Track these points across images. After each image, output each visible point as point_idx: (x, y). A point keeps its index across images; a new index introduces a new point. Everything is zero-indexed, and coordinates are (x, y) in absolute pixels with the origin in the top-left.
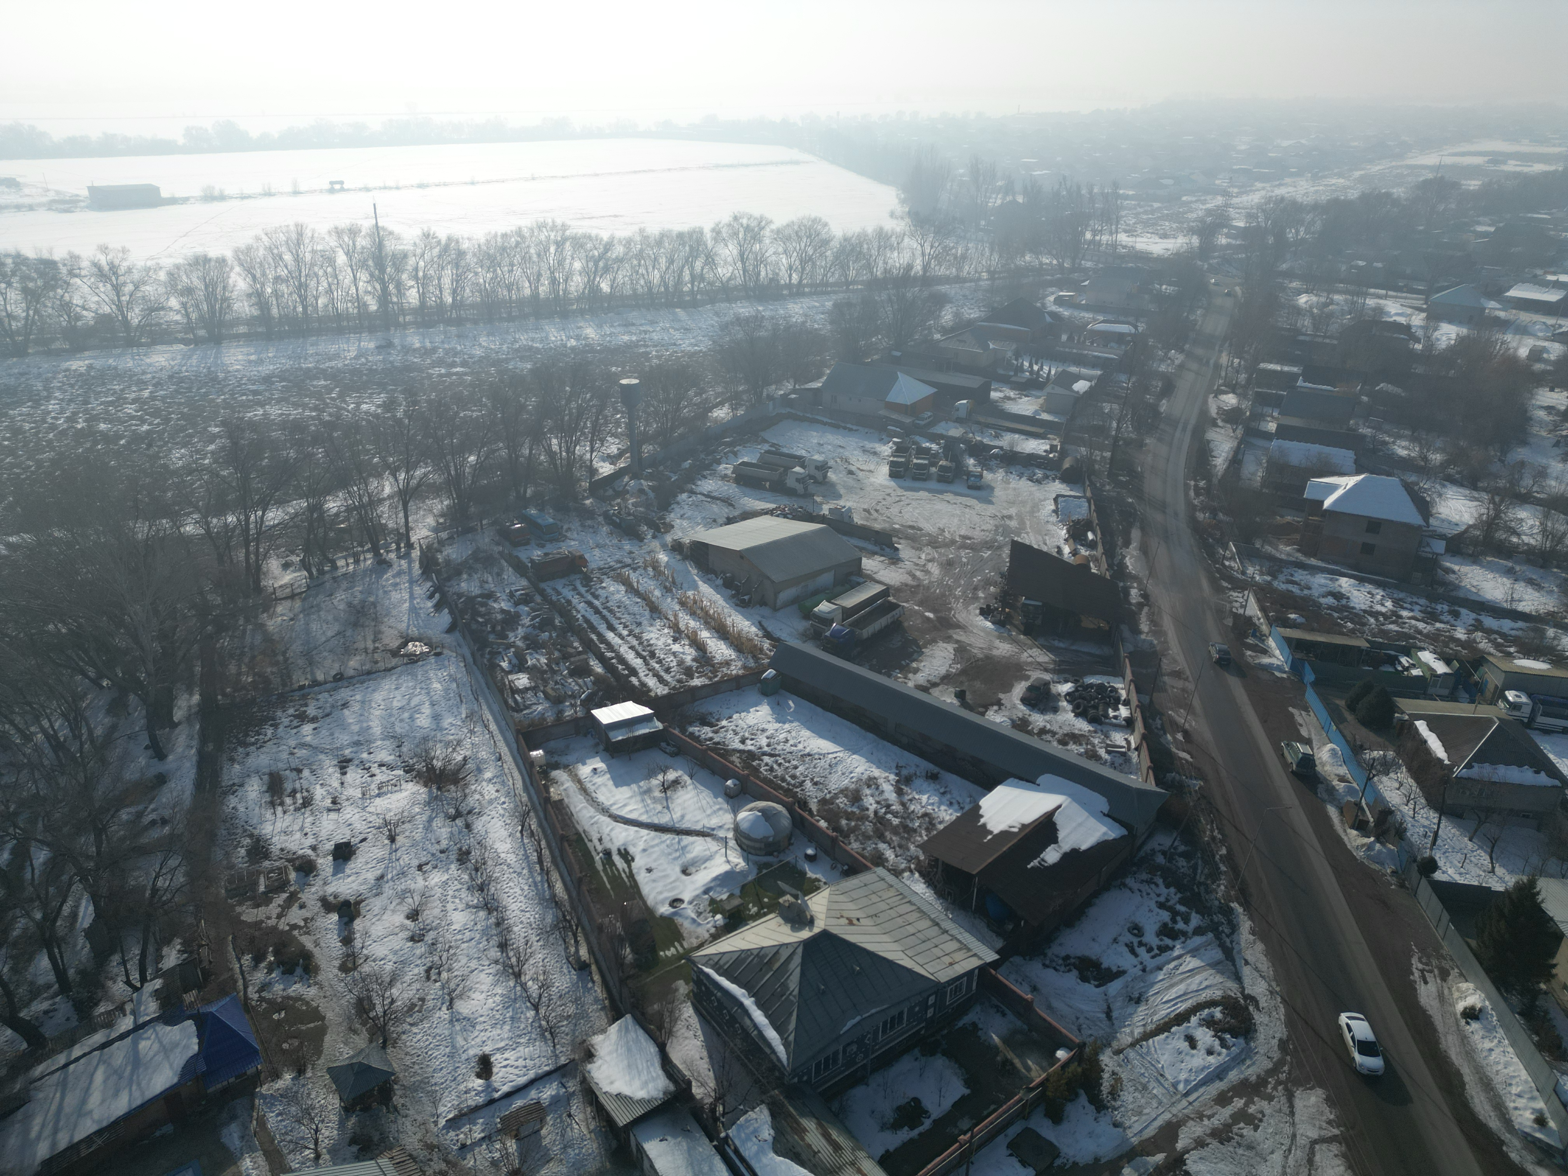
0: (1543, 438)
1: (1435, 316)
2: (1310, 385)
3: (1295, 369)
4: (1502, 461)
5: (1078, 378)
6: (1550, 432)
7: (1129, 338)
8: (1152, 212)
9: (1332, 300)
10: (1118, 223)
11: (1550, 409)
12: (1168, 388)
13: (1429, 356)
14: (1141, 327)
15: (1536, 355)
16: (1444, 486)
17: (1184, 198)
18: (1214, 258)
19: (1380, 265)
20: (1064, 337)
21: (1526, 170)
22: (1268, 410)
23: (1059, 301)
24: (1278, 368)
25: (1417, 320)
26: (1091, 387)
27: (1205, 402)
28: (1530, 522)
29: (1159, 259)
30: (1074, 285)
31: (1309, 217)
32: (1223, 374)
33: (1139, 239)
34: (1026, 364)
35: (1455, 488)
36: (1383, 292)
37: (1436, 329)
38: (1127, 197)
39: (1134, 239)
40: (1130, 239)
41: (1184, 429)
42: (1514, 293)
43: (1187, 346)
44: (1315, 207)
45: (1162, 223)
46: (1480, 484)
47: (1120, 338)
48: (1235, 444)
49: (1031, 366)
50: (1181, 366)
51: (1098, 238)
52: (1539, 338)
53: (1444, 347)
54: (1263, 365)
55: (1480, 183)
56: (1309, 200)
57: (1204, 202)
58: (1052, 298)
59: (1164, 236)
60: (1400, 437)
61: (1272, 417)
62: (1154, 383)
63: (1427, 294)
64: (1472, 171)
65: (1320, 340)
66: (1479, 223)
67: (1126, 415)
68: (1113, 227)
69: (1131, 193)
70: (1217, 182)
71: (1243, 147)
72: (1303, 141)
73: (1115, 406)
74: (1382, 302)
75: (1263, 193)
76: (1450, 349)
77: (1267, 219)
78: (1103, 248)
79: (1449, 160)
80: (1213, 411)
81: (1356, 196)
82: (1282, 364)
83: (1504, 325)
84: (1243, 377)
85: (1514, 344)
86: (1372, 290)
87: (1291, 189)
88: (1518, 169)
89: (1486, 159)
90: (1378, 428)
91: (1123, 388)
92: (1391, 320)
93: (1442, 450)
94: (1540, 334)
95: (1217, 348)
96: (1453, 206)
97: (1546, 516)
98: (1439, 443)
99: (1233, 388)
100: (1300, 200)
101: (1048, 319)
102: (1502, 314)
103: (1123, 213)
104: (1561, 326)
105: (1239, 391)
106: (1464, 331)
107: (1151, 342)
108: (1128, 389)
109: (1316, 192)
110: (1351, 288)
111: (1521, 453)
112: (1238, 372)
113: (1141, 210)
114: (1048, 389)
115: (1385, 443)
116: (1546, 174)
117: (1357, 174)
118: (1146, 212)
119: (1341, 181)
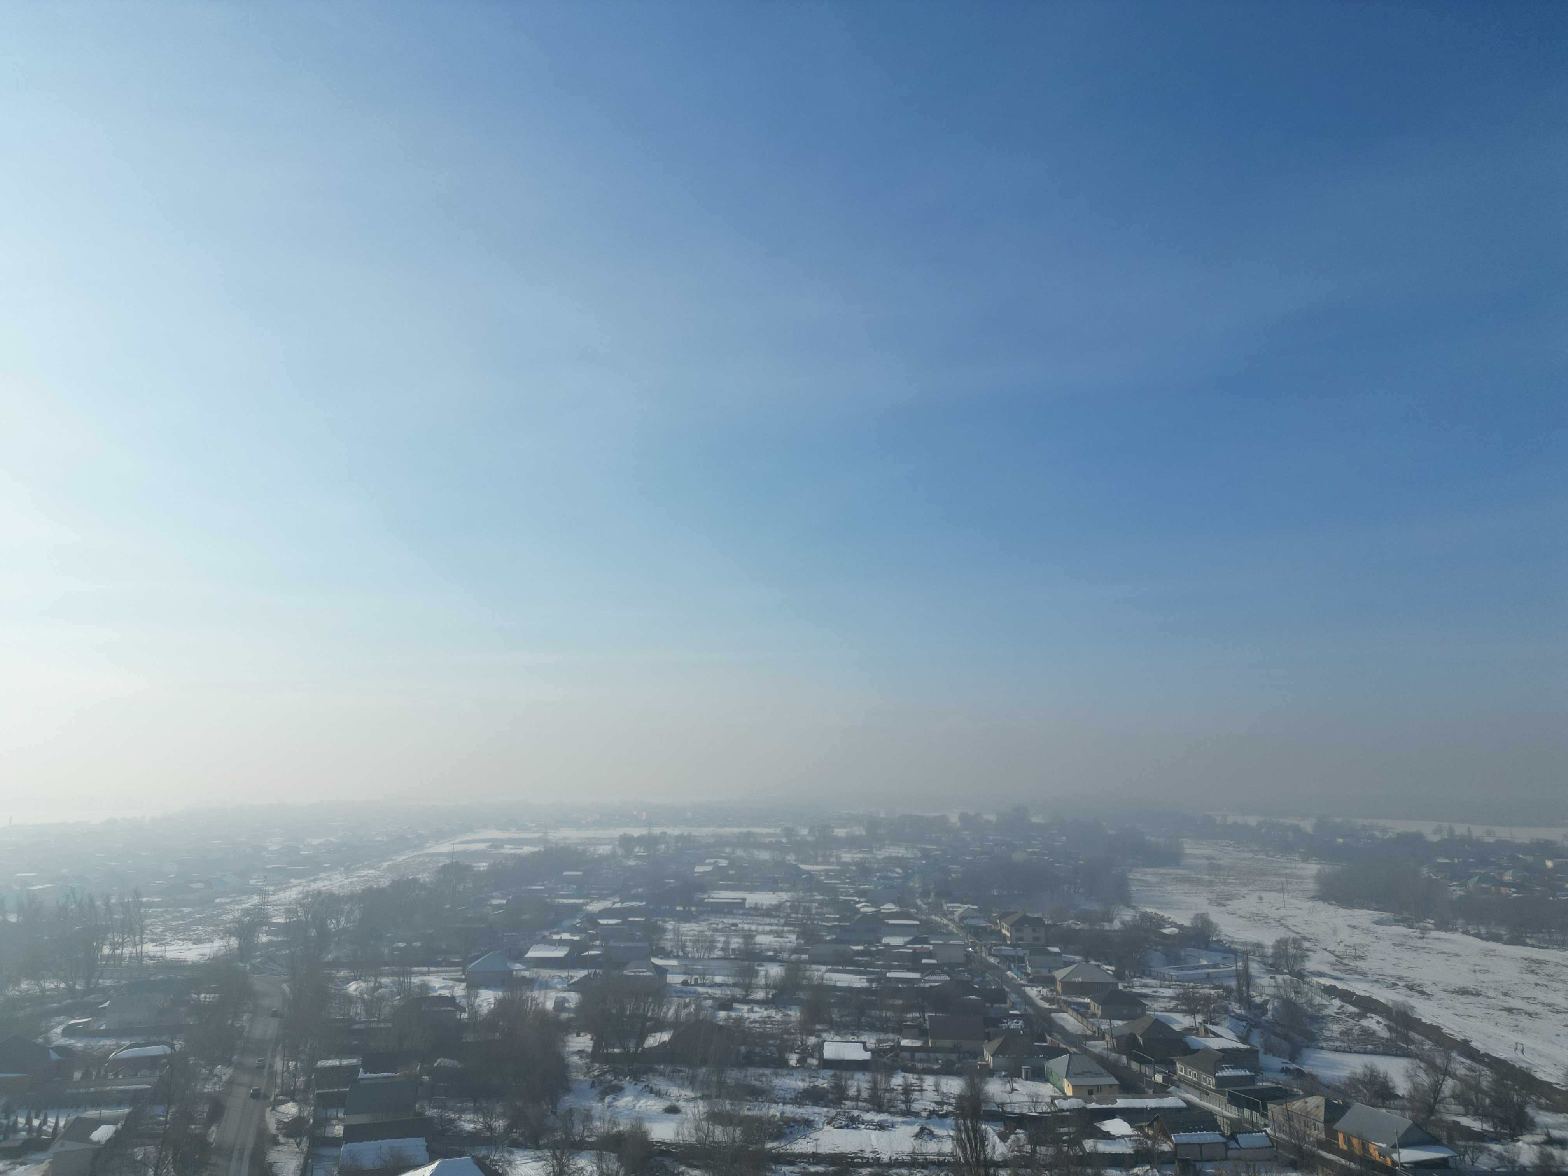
0: (582, 1082)
1: (474, 984)
2: (372, 1075)
3: (354, 1061)
4: (555, 1113)
5: (97, 1123)
6: (585, 1074)
7: (165, 1061)
8: (183, 918)
9: (380, 983)
10: (142, 932)
11: (580, 1053)
12: (217, 1111)
13: (476, 1023)
14: (179, 1045)
15: (560, 1005)
16: (511, 1153)
17: (217, 901)
18: (257, 958)
19: (418, 944)
20: (77, 1075)
21: (518, 852)
22: (332, 1112)
23: (69, 1032)
24: (336, 1063)
25: (459, 990)
26: (117, 1132)
27: (262, 1118)
28: (589, 1169)
29: (195, 966)
30: (92, 1010)
31: (347, 907)
32: (279, 1081)
33: (168, 948)
34: (22, 1121)
35: (521, 1153)
36: (426, 969)
37: (476, 997)
38: (151, 905)
39: (163, 948)
40: (158, 949)
41: (240, 1158)
42: (531, 954)
43: (235, 1058)
44: (352, 898)
45: (195, 928)
46: (541, 1142)
47: (153, 1062)
48: (302, 1160)
49: (29, 1121)
50: (231, 1082)
51: (118, 952)
52: (559, 990)
53: (486, 1012)
54: (321, 1063)
55: (487, 864)
56: (343, 892)
57: (240, 903)
58: (59, 1030)
59: (199, 941)
60: (463, 1111)
61: (337, 1118)
62: (199, 1108)
63: (463, 964)
64: (480, 855)
65: (375, 1025)
66: (493, 898)
67: (166, 1157)
68: (137, 938)
69: (156, 900)
70: (251, 882)
71: (275, 848)
72: (332, 839)
73: (151, 1149)
74: (425, 978)
75: (300, 888)
76: (492, 1013)
77: (306, 913)
78: (125, 963)
79: (459, 848)
80: (272, 1127)
81: (387, 884)
82: (341, 1058)
83: (529, 983)
84: (301, 1081)
85: (541, 999)
86: (416, 969)
87: (326, 883)
88: (513, 851)
89: (488, 844)
90: (443, 1106)
91: (159, 1123)
92: (437, 994)
93: (502, 1115)
94: (559, 987)
95: (269, 1054)
96: (470, 885)
97: (600, 1158)
98: (499, 1109)
99: (291, 1095)
100: (336, 892)
101: (54, 1056)
102: (527, 974)
103: (148, 922)
104: (572, 977)
105: (298, 1098)
106: (500, 994)
107: (191, 1060)
108: (166, 1122)
109: (351, 883)
110: (396, 969)
111: (568, 1101)
112: (295, 1076)
113: (170, 917)
114: (56, 1147)
115: (452, 1121)
116: (533, 854)
117: (385, 864)
118: (175, 919)
119: (372, 871)
